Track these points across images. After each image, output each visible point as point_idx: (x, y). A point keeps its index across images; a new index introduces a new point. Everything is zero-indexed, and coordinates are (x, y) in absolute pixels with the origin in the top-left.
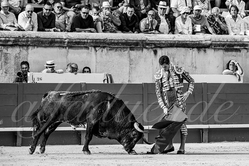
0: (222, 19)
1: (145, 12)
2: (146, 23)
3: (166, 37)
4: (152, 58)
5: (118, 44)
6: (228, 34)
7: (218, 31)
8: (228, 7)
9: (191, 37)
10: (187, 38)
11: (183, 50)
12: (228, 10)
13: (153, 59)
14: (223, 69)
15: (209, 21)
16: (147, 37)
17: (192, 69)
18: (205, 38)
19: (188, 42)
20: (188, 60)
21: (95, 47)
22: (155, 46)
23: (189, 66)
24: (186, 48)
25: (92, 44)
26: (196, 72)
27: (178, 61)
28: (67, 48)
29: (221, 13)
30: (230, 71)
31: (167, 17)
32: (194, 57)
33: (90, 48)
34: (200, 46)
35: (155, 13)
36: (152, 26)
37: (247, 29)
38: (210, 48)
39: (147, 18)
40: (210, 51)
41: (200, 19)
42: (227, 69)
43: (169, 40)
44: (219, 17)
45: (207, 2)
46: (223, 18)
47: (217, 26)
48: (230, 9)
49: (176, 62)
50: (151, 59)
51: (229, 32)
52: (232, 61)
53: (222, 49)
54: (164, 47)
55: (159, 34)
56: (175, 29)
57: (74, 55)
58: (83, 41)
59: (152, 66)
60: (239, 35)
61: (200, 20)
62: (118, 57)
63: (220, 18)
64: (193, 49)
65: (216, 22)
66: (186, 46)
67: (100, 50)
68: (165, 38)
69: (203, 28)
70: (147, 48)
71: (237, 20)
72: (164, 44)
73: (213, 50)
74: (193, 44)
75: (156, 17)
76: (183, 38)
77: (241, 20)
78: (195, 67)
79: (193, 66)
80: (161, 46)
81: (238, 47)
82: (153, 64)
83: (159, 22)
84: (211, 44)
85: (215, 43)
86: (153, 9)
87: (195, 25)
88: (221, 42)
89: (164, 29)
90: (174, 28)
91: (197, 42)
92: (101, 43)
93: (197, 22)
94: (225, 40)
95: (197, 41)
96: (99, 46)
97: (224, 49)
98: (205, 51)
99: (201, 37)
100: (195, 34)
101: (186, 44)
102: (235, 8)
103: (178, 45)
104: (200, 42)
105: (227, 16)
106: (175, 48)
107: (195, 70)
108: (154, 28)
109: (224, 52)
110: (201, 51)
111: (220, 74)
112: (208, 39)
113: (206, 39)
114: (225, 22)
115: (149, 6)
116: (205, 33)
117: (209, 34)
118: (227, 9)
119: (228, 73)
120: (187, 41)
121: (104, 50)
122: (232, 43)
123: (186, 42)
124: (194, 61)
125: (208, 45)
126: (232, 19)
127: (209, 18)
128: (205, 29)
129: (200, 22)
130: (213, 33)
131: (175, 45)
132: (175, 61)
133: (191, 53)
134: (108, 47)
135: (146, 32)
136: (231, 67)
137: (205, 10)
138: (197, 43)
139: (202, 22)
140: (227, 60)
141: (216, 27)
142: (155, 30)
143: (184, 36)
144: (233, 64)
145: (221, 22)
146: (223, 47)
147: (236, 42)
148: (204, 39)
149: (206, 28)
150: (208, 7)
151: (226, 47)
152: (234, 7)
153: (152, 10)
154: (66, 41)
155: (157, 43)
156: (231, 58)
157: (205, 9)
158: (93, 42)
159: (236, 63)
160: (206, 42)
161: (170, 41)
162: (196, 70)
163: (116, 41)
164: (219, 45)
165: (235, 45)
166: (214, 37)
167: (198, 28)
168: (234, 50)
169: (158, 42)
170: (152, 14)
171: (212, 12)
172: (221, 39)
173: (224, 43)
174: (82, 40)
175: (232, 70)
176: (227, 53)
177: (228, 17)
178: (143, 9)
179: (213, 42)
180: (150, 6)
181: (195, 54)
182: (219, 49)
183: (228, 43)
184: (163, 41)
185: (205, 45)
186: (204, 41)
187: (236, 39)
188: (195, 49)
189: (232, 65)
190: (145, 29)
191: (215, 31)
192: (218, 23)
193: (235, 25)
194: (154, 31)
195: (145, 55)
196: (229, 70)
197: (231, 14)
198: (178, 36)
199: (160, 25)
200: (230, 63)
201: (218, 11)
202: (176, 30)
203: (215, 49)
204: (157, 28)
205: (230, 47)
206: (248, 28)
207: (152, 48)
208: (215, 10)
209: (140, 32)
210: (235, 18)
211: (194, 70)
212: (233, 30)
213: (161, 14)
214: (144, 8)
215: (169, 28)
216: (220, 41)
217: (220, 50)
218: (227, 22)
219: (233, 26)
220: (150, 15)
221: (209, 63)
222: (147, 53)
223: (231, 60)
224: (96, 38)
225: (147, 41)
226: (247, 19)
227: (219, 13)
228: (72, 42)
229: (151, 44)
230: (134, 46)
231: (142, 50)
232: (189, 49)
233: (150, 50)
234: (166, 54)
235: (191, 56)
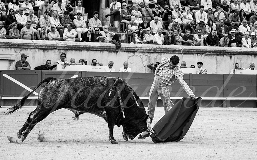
5: (210, 52)
9: (250, 49)
10: (248, 49)
11: (246, 56)
16: (226, 49)
21: (197, 54)
25: (196, 52)
28: (182, 54)
32: (252, 60)
33: (195, 54)
34: (256, 54)
50: (228, 61)
54: (235, 54)
57: (186, 58)
58: (191, 50)
62: (210, 59)
67: (200, 55)
70: (226, 55)
72: (235, 53)
74: (252, 53)
76: (246, 49)
82: (229, 64)
91: (254, 52)
92: (201, 52)
96: (200, 53)
100: (253, 47)
101: (248, 53)
104: (256, 52)
106: (242, 55)
110: (256, 57)
120: (248, 51)
121: (202, 55)
131: (242, 53)
134: (204, 54)
154: (182, 50)
158: (196, 51)
161: (239, 51)
163: (209, 51)
169: (232, 52)
174: (190, 50)
184: (235, 51)
188: (253, 56)
195: (225, 59)
202: (242, 45)
207: (229, 55)
222: (226, 57)
224: (198, 49)
225: (226, 51)
228: (185, 51)
229: (229, 52)
230: (219, 54)
231: (224, 56)
232: (249, 56)
233: (228, 56)
234: (237, 58)
235: (250, 60)
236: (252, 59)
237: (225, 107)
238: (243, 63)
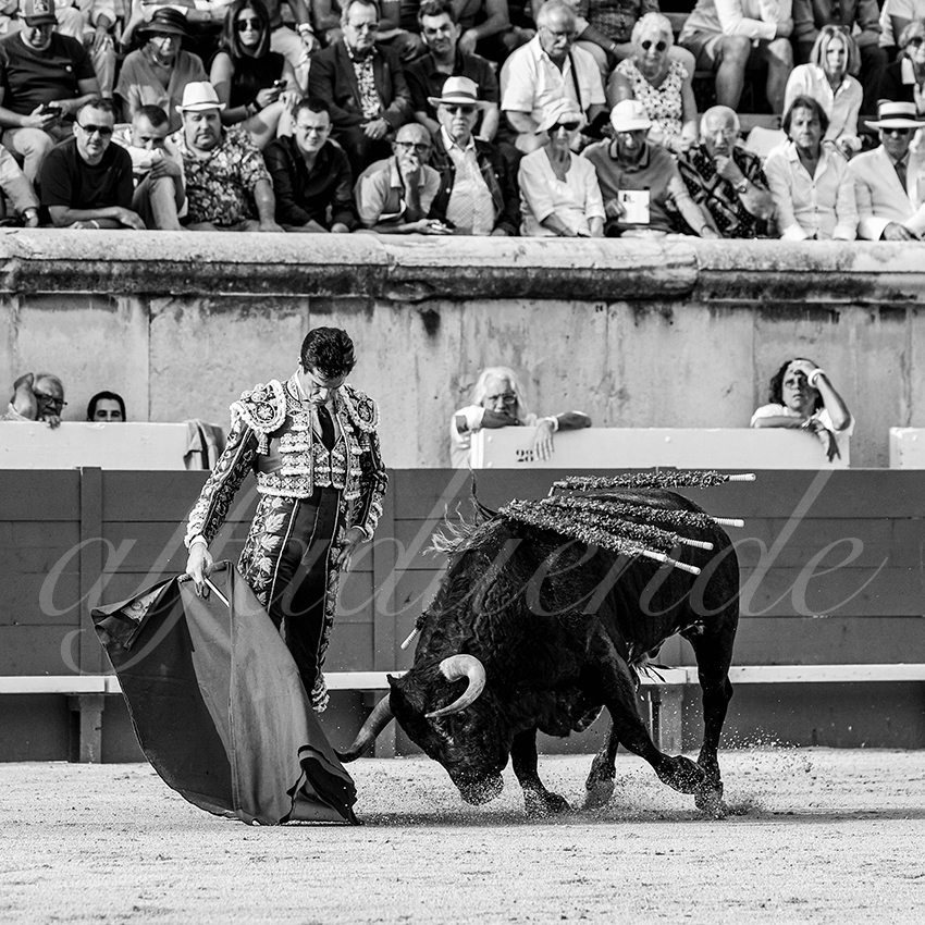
0: (749, 162)
1: (383, 131)
2: (386, 182)
3: (484, 249)
4: (413, 350)
5: (252, 281)
6: (776, 234)
7: (732, 218)
9: (601, 250)
10: (581, 253)
11: (562, 310)
12: (780, 119)
13: (421, 354)
14: (751, 401)
15: (688, 174)
16: (390, 249)
17: (604, 402)
18: (670, 253)
19: (587, 275)
20: (589, 361)
21: (145, 298)
22: (427, 295)
23: (592, 389)
24: (579, 304)
25: (130, 284)
26: (624, 417)
27: (539, 361)
28: (15, 303)
29: (745, 136)
30: (786, 411)
31: (484, 152)
32: (614, 344)
33: (122, 301)
34: (646, 291)
35: (429, 137)
36: (416, 197)
37: (870, 210)
38: (690, 302)
39: (392, 159)
40: (691, 319)
41: (643, 162)
42: (771, 401)
43: (494, 264)
44: (735, 153)
45: (679, 85)
46: (756, 161)
47: (725, 199)
49: (531, 368)
50: (411, 356)
51: (780, 224)
52: (795, 366)
53: (747, 307)
54: (471, 299)
55: (448, 234)
57: (48, 335)
58: (90, 268)
59: (415, 386)
60: (829, 242)
61: (642, 168)
62: (252, 344)
63: (739, 157)
64: (613, 307)
65: (720, 179)
66: (577, 292)
67: (170, 313)
68: (479, 254)
69: (656, 208)
70: (391, 303)
71: (821, 167)
72: (471, 283)
73: (706, 314)
74: (612, 285)
75: (434, 154)
76: (562, 253)
77: (841, 171)
78: (622, 395)
79: (613, 388)
80: (460, 293)
81: (827, 299)
82: (418, 378)
83: (449, 177)
84: (697, 285)
85: (715, 277)
86: (422, 115)
87: (621, 194)
88: (745, 275)
89: (474, 212)
91: (632, 275)
92: (173, 278)
93: (627, 180)
94: (766, 266)
95: (630, 270)
96: (165, 295)
97: (760, 308)
98: (667, 316)
99: (648, 252)
100: (619, 237)
101: (580, 283)
103: (538, 289)
104: (646, 273)
105: (773, 147)
106: (526, 302)
107: (621, 406)
108: (426, 207)
109: (760, 321)
110: (647, 317)
111: (738, 427)
112: (680, 260)
113: (671, 261)
114: (761, 179)
115: (401, 101)
116: (668, 233)
117: (687, 234)
118: (774, 117)
119: (776, 422)
120: (580, 269)
121: (186, 311)
122: (795, 278)
123: (577, 275)
124: (613, 366)
125: (683, 285)
126: (796, 165)
127: (684, 159)
128: (668, 213)
129: (643, 177)
130: (706, 230)
131: (527, 289)
132: (523, 362)
133: (599, 328)
134: (205, 297)
135: (386, 225)
136: (790, 393)
137: (668, 120)
138: (628, 280)
139: (653, 180)
140: (772, 358)
141: (719, 200)
142: (430, 217)
143: (569, 246)
144: (800, 380)
145: (746, 176)
146: (755, 297)
147: (815, 271)
148: (662, 258)
149: (672, 209)
150: (682, 108)
151: (768, 296)
152: (808, 106)
153: (413, 120)
154: (10, 268)
155: (440, 279)
156: (793, 349)
157: (668, 116)
158: (134, 275)
159: (812, 374)
160: (674, 272)
161: (498, 268)
162: (626, 405)
163: (244, 271)
164: (735, 289)
165: (811, 287)
166: (706, 249)
167: (636, 206)
168: (805, 310)
169: (445, 275)
170: (417, 140)
171: (704, 130)
172: (745, 258)
173: (759, 276)
174: (81, 267)
175: (798, 409)
176: (772, 327)
177: (778, 156)
178: (374, 119)
179: (708, 276)
180: (404, 101)
181: (620, 328)
182: (734, 307)
183: (777, 276)
184: (466, 268)
185: (667, 285)
186: (662, 268)
187: (818, 259)
188: (622, 309)
189: (796, 385)
190: (383, 213)
191: (717, 222)
192: (729, 183)
193: (809, 192)
195: (383, 335)
196: (784, 405)
197: (791, 140)
198: (541, 243)
199: (450, 194)
200: (788, 376)
201: (730, 124)
202: (527, 218)
203: (713, 307)
204: (440, 208)
205: (786, 297)
206: (873, 204)
207: (415, 303)
208: (715, 119)
209: (356, 224)
210: (810, 158)
211: (615, 405)
212: (803, 217)
214: (379, 110)
215: (496, 208)
216: (737, 270)
217: (740, 312)
218: (776, 179)
219: (801, 195)
220: (409, 144)
221: (688, 372)
222: (390, 325)
223: (788, 360)
224: (151, 256)
225: (391, 269)
226: (869, 162)
227: (734, 134)
228: (36, 275)
229: (412, 282)
230: (328, 294)
231: (370, 312)
232: (590, 307)
233: (407, 310)
234: (484, 329)
235: (600, 342)
236: (613, 333)
237: (386, 756)
238: (537, 369)
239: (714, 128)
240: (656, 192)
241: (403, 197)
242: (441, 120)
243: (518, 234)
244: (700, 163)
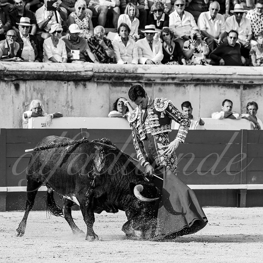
0: (108, 42)
1: (3, 32)
2: (4, 47)
4: (12, 94)
6: (115, 62)
7: (103, 58)
8: (115, 26)
9: (66, 66)
10: (60, 67)
11: (55, 84)
12: (116, 30)
13: (14, 96)
14: (108, 110)
15: (90, 45)
16: (5, 66)
17: (67, 110)
18: (85, 67)
19: (62, 73)
20: (62, 98)
22: (16, 79)
23: (63, 106)
24: (59, 82)
26: (72, 114)
27: (48, 98)
29: (107, 34)
30: (118, 113)
31: (32, 38)
32: (69, 93)
34: (78, 78)
35: (16, 34)
36: (13, 51)
37: (142, 55)
38: (91, 81)
39: (6, 40)
40: (92, 87)
41: (78, 41)
42: (114, 110)
43: (35, 70)
44: (104, 39)
45: (88, 20)
46: (110, 41)
47: (101, 52)
48: (119, 29)
49: (46, 100)
50: (11, 96)
51: (117, 59)
52: (121, 100)
53: (107, 83)
54: (28, 80)
55: (22, 61)
56: (43, 55)
59: (12, 105)
60: (130, 64)
61: (78, 43)
63: (105, 40)
64: (69, 83)
65: (100, 46)
66: (59, 78)
68: (31, 67)
69: (81, 55)
70: (5, 81)
71: (128, 43)
72: (29, 75)
73: (96, 85)
74: (69, 76)
76: (55, 67)
77: (134, 44)
78: (72, 108)
79: (69, 106)
80: (25, 78)
81: (130, 81)
82: (13, 103)
83: (22, 45)
84: (93, 76)
85: (98, 74)
86: (14, 27)
87: (72, 51)
88: (107, 74)
89: (29, 55)
90: (43, 53)
91: (74, 73)
93: (73, 46)
94: (113, 71)
95: (74, 72)
97: (111, 83)
98: (85, 85)
99: (79, 67)
100: (71, 62)
101: (60, 76)
102: (126, 28)
103: (48, 77)
104: (78, 73)
106: (44, 81)
107: (71, 111)
108: (15, 54)
109: (111, 87)
110: (79, 85)
111: (105, 117)
112: (88, 69)
113: (86, 69)
114: (111, 46)
115: (8, 23)
116: (85, 62)
117: (90, 62)
118: (115, 29)
119: (115, 116)
120: (60, 72)
122: (121, 75)
123: (59, 73)
124: (69, 99)
125: (89, 77)
126: (121, 43)
127: (89, 41)
128: (85, 56)
129: (78, 45)
130: (96, 61)
131: (44, 77)
132: (43, 98)
133: (65, 88)
135: (4, 59)
136: (119, 108)
137: (85, 30)
138: (73, 75)
139: (80, 47)
140: (114, 97)
141: (99, 52)
142: (16, 56)
143: (57, 65)
144: (122, 104)
145: (107, 46)
146: (110, 80)
147: (127, 73)
148: (83, 69)
149: (86, 55)
150: (89, 26)
151: (113, 80)
152: (124, 26)
155: (19, 74)
156: (120, 95)
157: (85, 28)
159: (125, 102)
160: (87, 73)
161: (36, 71)
162: (73, 111)
164: (104, 78)
165: (125, 77)
166: (95, 66)
167: (76, 54)
168: (124, 84)
169: (21, 73)
170: (13, 34)
172: (107, 69)
173: (111, 74)
175: (121, 112)
176: (114, 89)
177: (116, 40)
178: (1, 28)
179: (96, 74)
180: (9, 23)
181: (71, 89)
182: (104, 83)
183: (116, 74)
184: (27, 71)
185: (85, 77)
186: (83, 72)
187: (127, 69)
188: (72, 83)
189: (121, 105)
190: (3, 55)
191: (99, 59)
192: (102, 47)
193: (125, 50)
194: (14, 58)
195: (4, 90)
196: (117, 111)
197: (120, 35)
198: (49, 64)
199: (22, 50)
200: (119, 103)
201: (102, 31)
202: (45, 57)
203: (98, 83)
204: (19, 54)
205: (118, 80)
206: (143, 54)
207: (12, 81)
208: (98, 30)
210: (125, 41)
211: (70, 111)
212: (123, 57)
213: (24, 35)
214: (2, 26)
215: (35, 54)
216: (105, 72)
217: (105, 84)
218: (115, 47)
219: (123, 51)
220: (10, 36)
221: (90, 102)
222: (5, 88)
223: (119, 98)
225: (5, 71)
226: (142, 42)
227: (103, 34)
229: (11, 75)
232: (63, 83)
233: (10, 83)
234: (32, 89)
235: (66, 93)
236: (69, 90)
238: (47, 100)
239: (98, 32)
240: (82, 50)
241: (9, 51)
242: (19, 29)
243: (42, 62)
244: (94, 42)
